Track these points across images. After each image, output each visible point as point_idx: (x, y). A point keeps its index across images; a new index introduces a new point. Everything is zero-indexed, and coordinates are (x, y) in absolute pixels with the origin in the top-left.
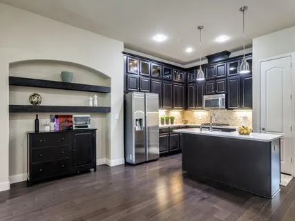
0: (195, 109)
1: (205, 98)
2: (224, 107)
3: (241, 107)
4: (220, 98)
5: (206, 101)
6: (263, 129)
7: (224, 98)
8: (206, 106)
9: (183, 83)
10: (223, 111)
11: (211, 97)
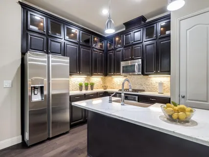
0: (114, 75)
1: (123, 64)
2: (140, 73)
3: (157, 73)
4: (136, 64)
5: (123, 67)
6: (183, 97)
7: (141, 63)
8: (123, 72)
9: (103, 51)
10: (139, 77)
11: (129, 63)
